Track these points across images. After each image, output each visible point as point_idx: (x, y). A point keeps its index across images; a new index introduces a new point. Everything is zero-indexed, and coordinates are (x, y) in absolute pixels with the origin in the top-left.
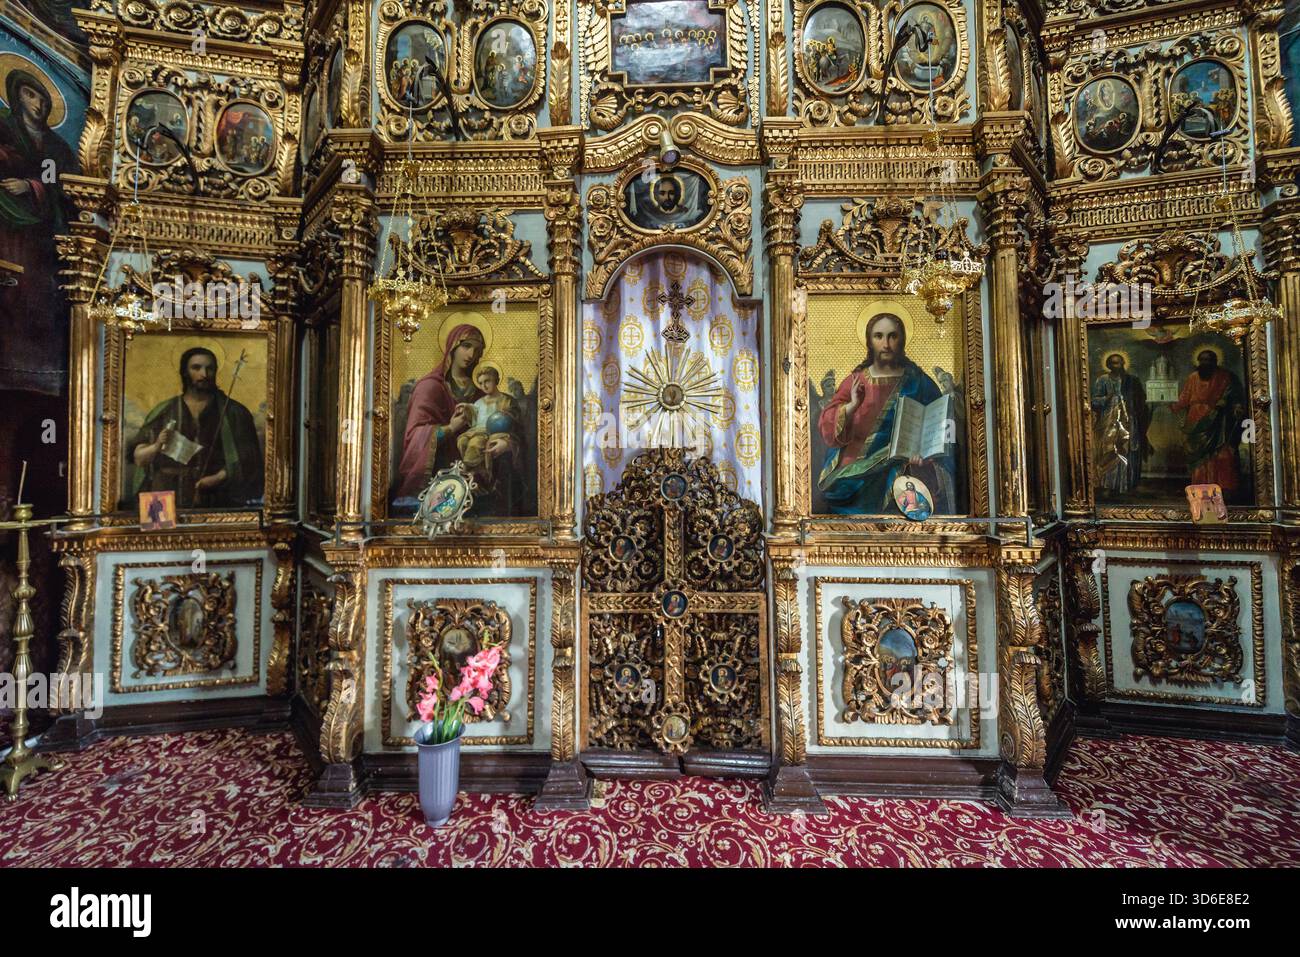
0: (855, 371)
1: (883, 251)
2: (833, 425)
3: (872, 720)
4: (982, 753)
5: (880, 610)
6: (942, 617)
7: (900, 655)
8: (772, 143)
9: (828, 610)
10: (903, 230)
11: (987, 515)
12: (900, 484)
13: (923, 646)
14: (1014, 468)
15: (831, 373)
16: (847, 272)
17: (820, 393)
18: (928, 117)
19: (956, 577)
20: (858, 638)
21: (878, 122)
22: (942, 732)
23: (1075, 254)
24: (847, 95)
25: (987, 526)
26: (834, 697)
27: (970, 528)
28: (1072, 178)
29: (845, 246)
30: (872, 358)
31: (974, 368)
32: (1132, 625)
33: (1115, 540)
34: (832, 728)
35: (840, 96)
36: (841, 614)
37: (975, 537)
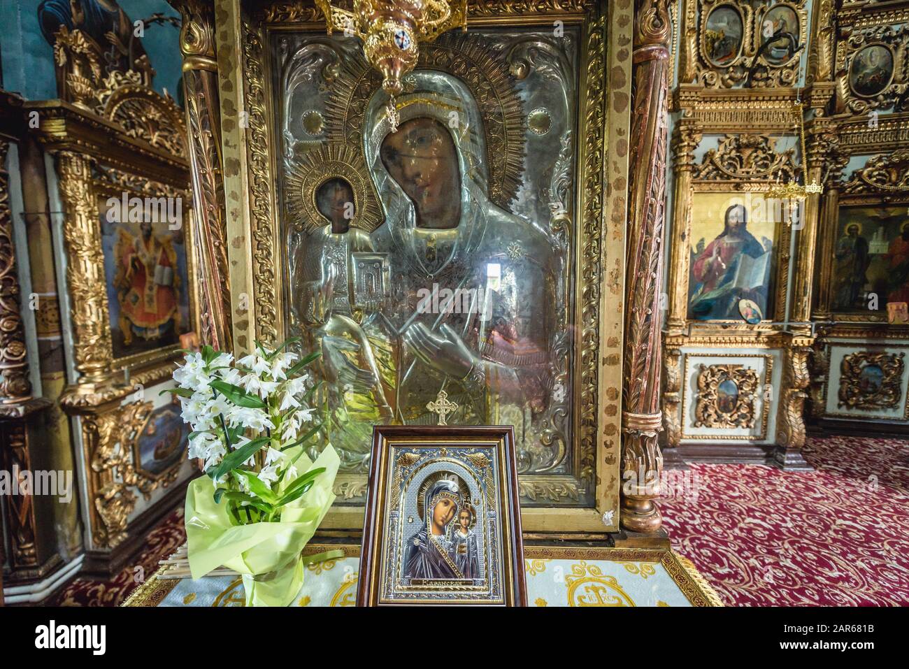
0: (717, 239)
1: (741, 167)
2: (701, 270)
3: (711, 426)
4: (766, 442)
5: (719, 370)
6: (754, 374)
7: (728, 393)
8: (684, 100)
9: (691, 371)
10: (755, 154)
11: (783, 321)
12: (743, 304)
13: (742, 389)
14: (805, 295)
15: (702, 240)
16: (718, 179)
17: (695, 251)
18: (775, 83)
19: (763, 354)
20: (708, 385)
21: (745, 86)
22: (746, 432)
23: (840, 163)
24: (728, 68)
25: (783, 326)
26: (691, 415)
27: (774, 328)
28: (843, 115)
29: (719, 164)
30: (728, 230)
31: (786, 237)
32: (841, 378)
33: (839, 332)
34: (689, 430)
35: (724, 68)
36: (698, 373)
37: (776, 332)
